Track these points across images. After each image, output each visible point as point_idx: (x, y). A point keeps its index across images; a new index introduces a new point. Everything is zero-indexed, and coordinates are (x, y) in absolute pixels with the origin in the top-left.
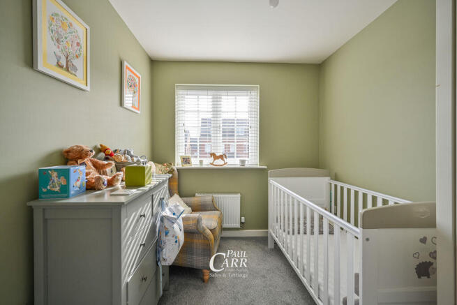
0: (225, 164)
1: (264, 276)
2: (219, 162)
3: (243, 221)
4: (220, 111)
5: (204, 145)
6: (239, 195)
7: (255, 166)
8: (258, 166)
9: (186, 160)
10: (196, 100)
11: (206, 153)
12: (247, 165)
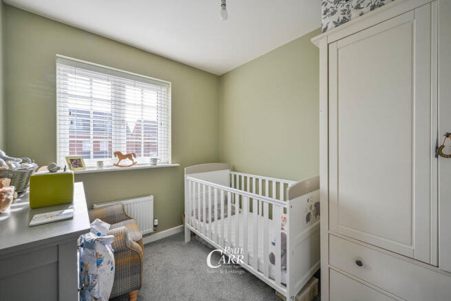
0: (134, 164)
1: (192, 270)
2: (127, 162)
3: (156, 224)
4: (124, 102)
5: (99, 142)
6: (152, 197)
7: (166, 165)
8: (170, 164)
9: (76, 163)
10: (89, 83)
11: (103, 153)
12: (159, 164)
